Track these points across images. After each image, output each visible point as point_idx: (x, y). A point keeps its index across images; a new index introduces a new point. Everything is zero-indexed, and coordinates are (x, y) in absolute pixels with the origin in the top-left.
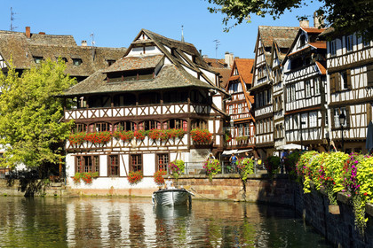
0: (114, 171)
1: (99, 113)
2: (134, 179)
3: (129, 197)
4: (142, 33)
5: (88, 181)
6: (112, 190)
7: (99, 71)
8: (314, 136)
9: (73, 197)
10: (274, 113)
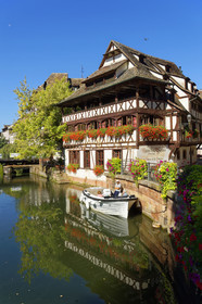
1: (79, 116)
2: (99, 173)
4: (112, 44)
5: (74, 171)
6: (86, 179)
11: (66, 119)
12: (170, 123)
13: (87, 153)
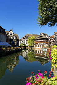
0: (38, 46)
1: (37, 41)
2: (40, 47)
3: (40, 49)
4: (41, 33)
5: (36, 47)
6: (38, 48)
7: (37, 37)
9: (35, 49)
10: (56, 40)
11: (35, 41)
12: (48, 42)
13: (38, 45)
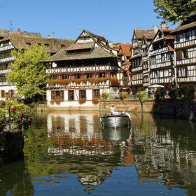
0: (71, 98)
1: (64, 70)
3: (79, 111)
4: (84, 31)
5: (58, 103)
6: (70, 107)
8: (167, 81)
9: (52, 111)
10: (143, 70)
